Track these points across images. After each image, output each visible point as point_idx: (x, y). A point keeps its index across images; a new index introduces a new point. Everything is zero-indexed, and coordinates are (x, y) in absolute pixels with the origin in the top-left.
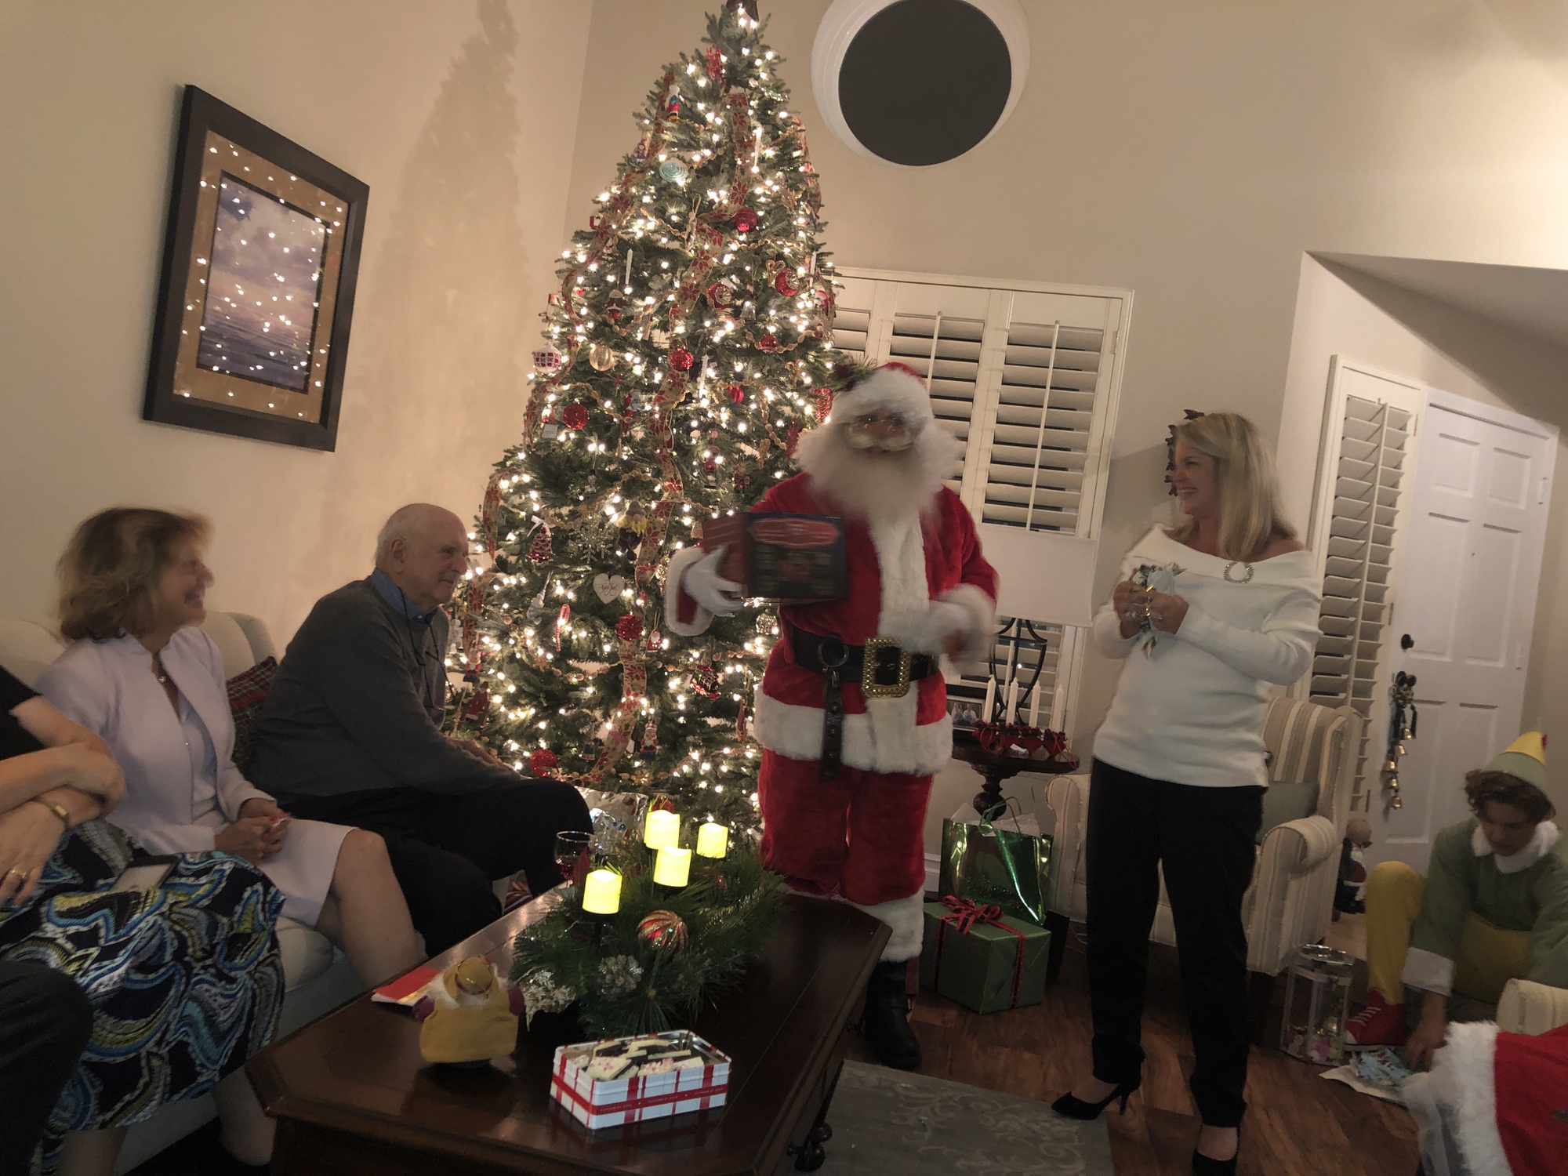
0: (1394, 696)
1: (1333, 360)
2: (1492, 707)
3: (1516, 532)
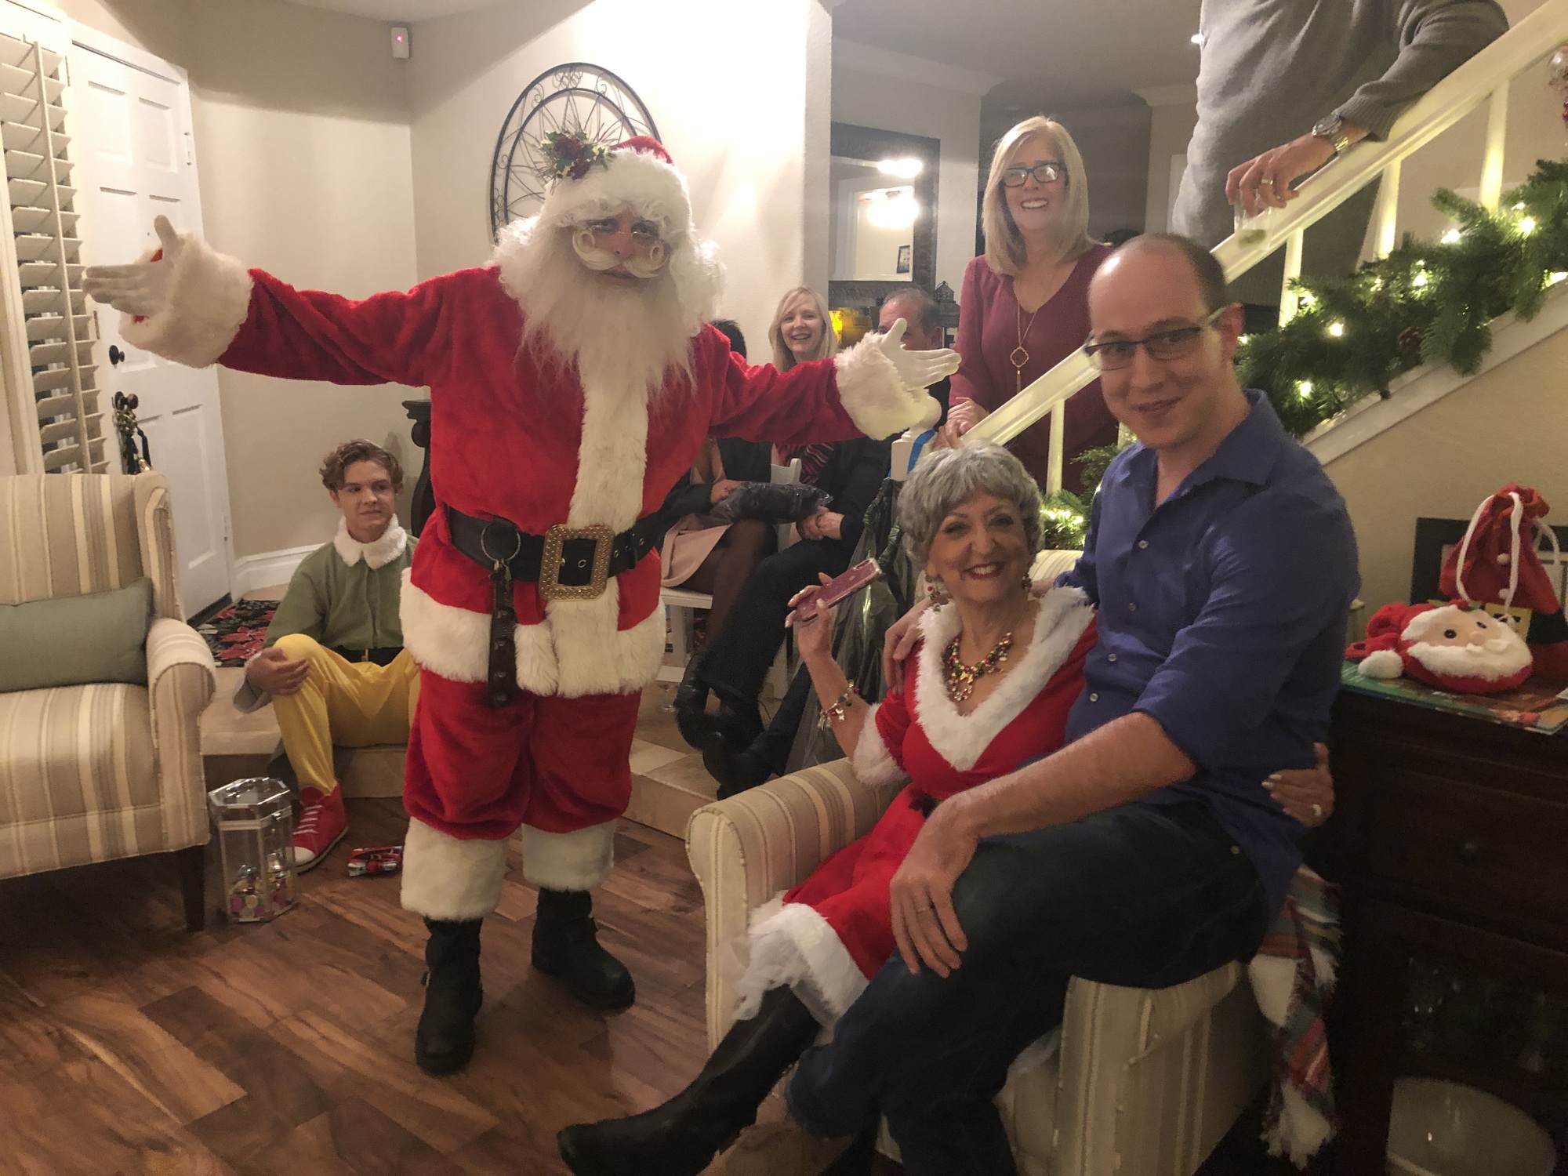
0: (118, 426)
2: (197, 407)
3: (177, 200)
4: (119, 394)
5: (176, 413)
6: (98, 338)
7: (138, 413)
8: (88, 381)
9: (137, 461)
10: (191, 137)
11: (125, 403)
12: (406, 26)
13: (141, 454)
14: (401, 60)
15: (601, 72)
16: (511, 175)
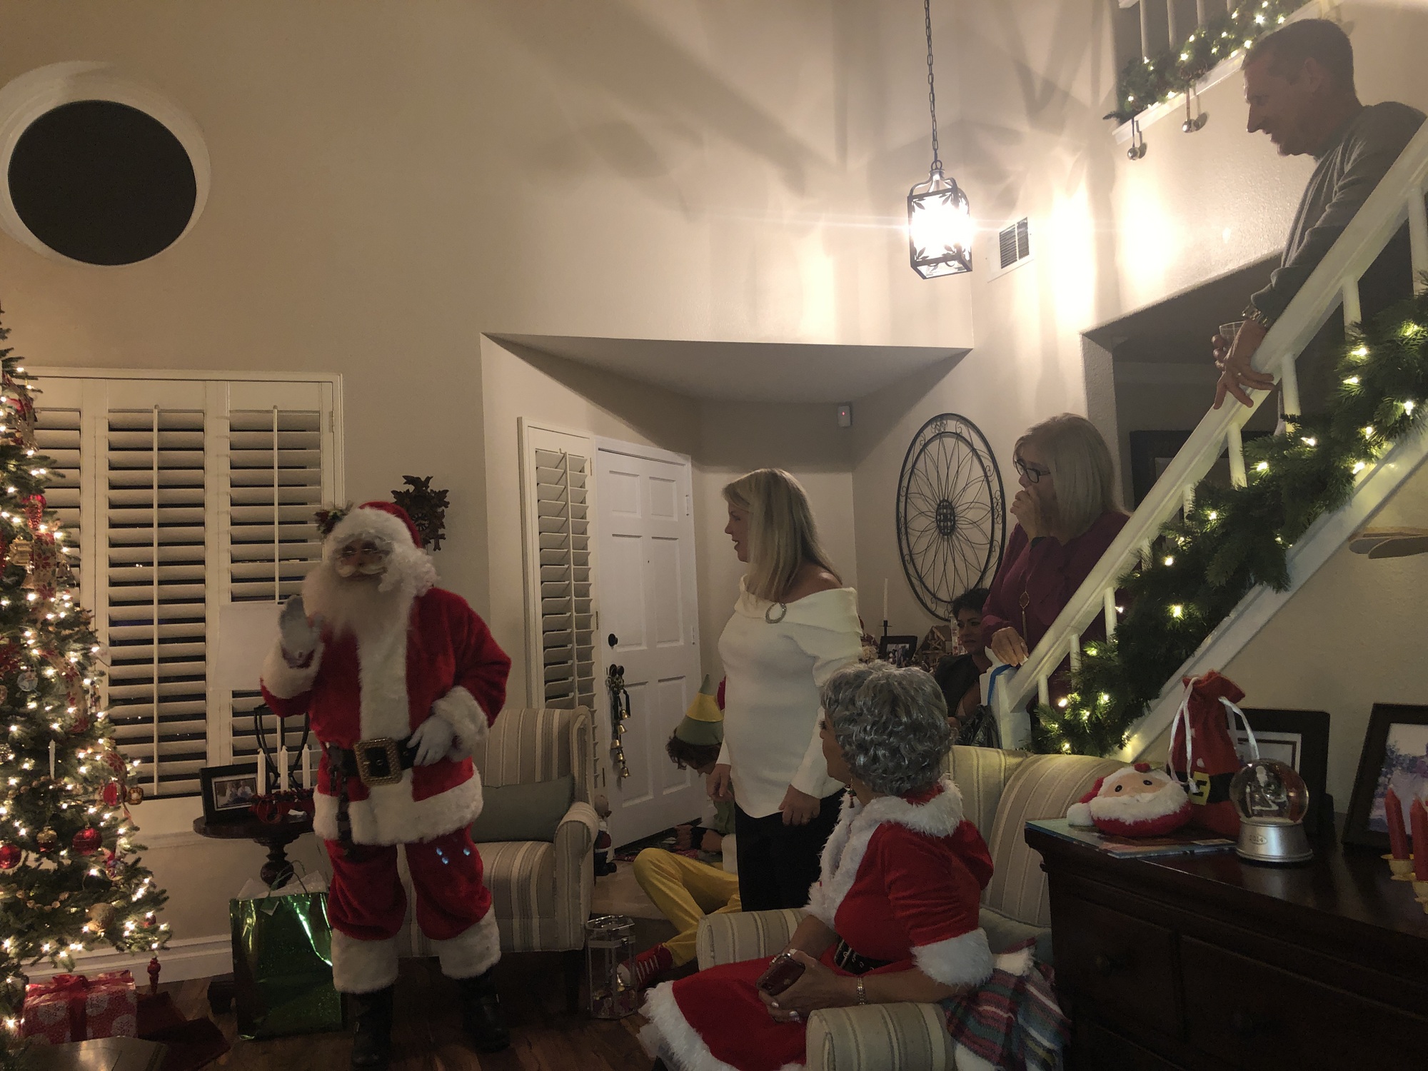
0: (610, 687)
1: (519, 421)
2: (681, 678)
3: (676, 539)
4: (613, 666)
5: (660, 681)
6: (597, 629)
7: (626, 678)
8: (585, 655)
9: (621, 712)
10: (691, 497)
11: (616, 672)
12: (850, 405)
13: (624, 707)
14: (845, 427)
15: (958, 418)
16: (908, 500)
